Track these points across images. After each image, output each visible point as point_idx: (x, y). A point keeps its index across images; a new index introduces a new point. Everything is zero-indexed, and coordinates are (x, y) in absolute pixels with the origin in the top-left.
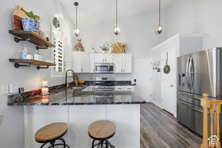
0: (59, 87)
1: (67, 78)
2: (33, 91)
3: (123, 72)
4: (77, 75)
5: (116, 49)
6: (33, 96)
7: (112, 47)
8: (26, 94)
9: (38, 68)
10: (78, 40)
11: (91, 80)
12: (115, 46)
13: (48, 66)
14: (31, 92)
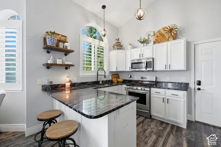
0: (89, 83)
1: (98, 76)
2: (60, 84)
3: (168, 70)
4: (119, 73)
5: (160, 37)
6: (60, 88)
7: (154, 37)
8: (54, 86)
9: (67, 68)
10: (117, 39)
11: (131, 79)
12: (158, 34)
13: (69, 67)
14: (59, 85)
